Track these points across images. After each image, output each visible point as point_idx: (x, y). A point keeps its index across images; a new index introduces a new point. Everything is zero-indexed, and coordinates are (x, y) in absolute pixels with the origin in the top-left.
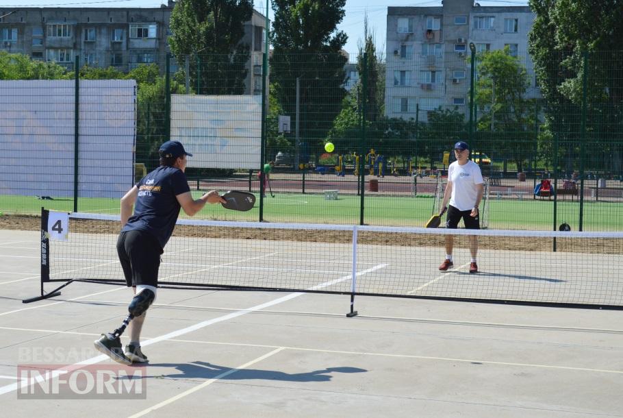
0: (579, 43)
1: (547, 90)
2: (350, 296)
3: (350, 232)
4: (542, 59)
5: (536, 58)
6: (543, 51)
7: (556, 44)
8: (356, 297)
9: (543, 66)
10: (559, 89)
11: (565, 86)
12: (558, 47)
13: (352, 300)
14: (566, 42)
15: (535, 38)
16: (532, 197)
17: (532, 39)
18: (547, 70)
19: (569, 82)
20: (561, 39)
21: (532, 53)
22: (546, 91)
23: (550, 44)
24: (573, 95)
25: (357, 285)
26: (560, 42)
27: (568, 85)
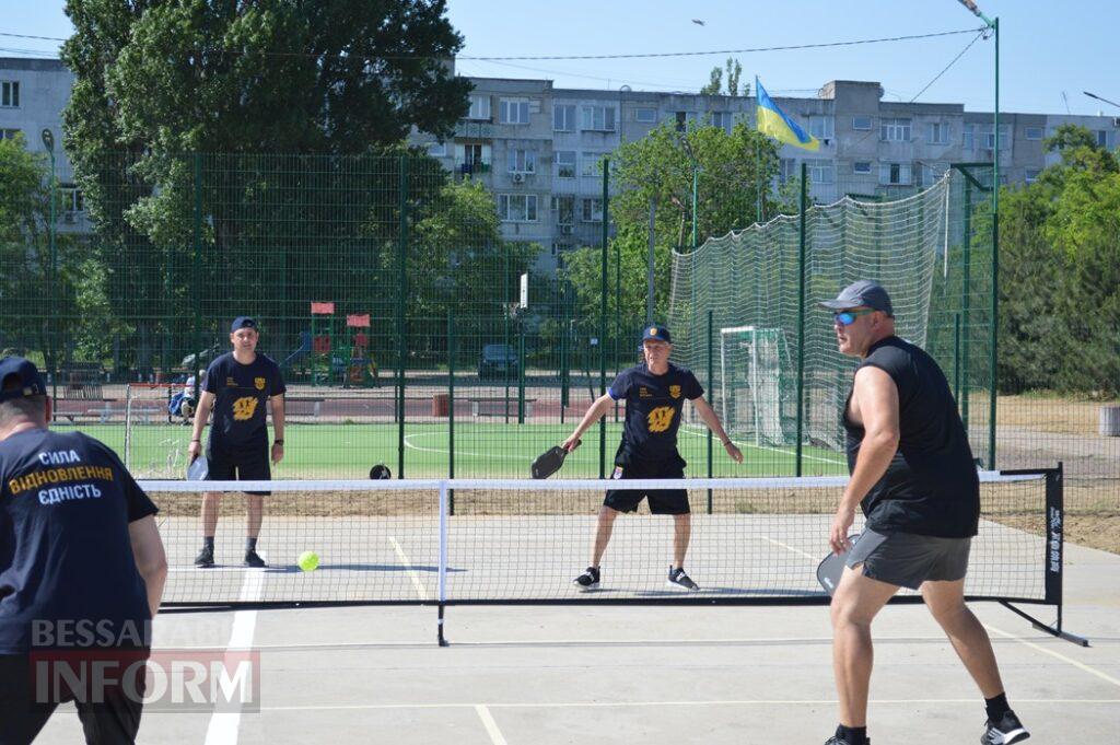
0: (166, 133)
1: (101, 218)
2: (436, 609)
3: (433, 493)
4: (92, 159)
5: (78, 158)
6: (91, 147)
7: (119, 133)
8: (447, 609)
9: (94, 172)
10: (127, 216)
11: (138, 212)
12: (123, 139)
13: (441, 616)
14: (138, 129)
15: (77, 120)
16: (166, 418)
17: (69, 122)
18: (100, 181)
19: (146, 204)
20: (129, 124)
21: (71, 147)
22: (98, 220)
23: (107, 132)
24: (155, 229)
25: (447, 587)
26: (126, 128)
27: (145, 209)
